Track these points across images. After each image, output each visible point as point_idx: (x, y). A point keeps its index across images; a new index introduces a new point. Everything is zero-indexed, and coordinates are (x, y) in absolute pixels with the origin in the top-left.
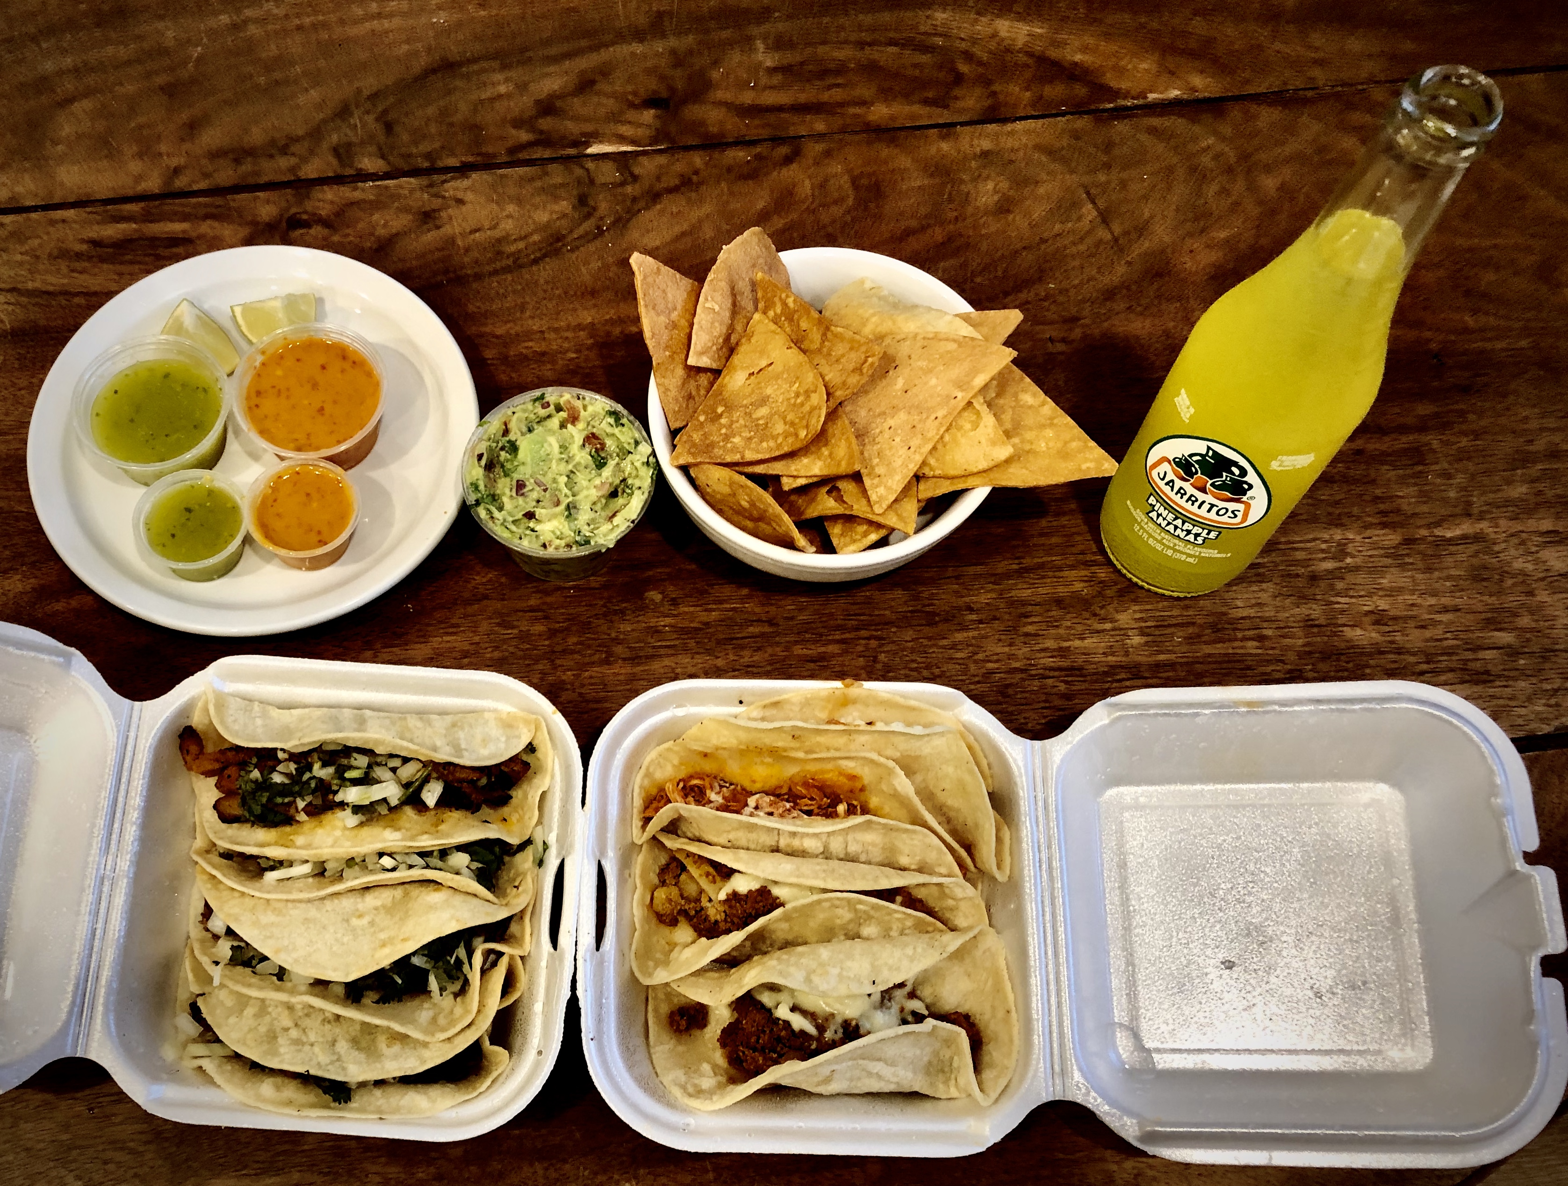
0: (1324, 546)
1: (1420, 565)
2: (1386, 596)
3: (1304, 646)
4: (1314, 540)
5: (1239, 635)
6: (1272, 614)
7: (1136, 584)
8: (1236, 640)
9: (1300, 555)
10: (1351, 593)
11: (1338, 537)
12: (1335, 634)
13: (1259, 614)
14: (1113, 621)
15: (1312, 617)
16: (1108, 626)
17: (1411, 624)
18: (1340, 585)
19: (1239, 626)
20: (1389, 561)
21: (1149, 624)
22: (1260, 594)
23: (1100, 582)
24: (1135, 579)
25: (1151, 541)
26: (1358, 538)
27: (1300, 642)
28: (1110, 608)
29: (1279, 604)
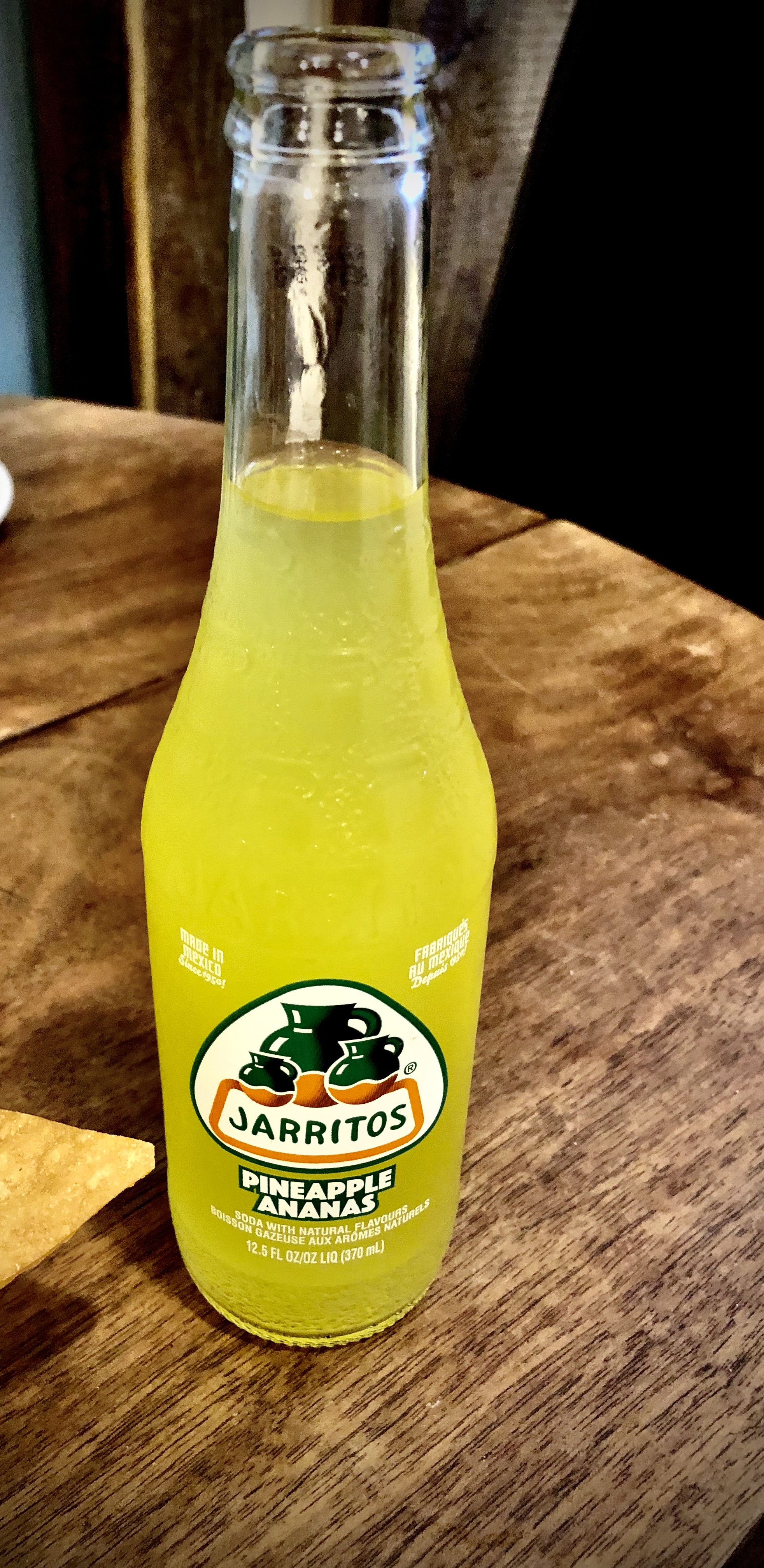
0: (525, 1126)
1: (653, 1080)
2: (652, 1146)
3: (614, 1288)
4: (508, 1123)
5: (517, 1332)
6: (536, 1267)
7: (310, 1350)
8: (517, 1345)
9: (506, 1157)
10: (610, 1169)
11: (533, 1103)
12: (639, 1242)
13: (520, 1280)
14: (311, 1443)
15: (591, 1235)
16: (310, 1458)
17: (714, 1165)
18: (587, 1167)
19: (507, 1318)
20: (616, 1099)
21: (374, 1406)
22: (499, 1247)
23: (252, 1383)
24: (302, 1342)
25: (292, 1257)
26: (558, 1090)
27: (605, 1286)
28: (295, 1419)
29: (533, 1246)
